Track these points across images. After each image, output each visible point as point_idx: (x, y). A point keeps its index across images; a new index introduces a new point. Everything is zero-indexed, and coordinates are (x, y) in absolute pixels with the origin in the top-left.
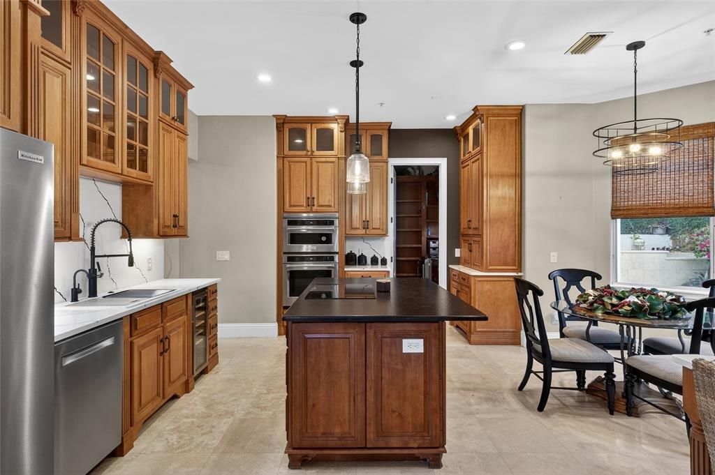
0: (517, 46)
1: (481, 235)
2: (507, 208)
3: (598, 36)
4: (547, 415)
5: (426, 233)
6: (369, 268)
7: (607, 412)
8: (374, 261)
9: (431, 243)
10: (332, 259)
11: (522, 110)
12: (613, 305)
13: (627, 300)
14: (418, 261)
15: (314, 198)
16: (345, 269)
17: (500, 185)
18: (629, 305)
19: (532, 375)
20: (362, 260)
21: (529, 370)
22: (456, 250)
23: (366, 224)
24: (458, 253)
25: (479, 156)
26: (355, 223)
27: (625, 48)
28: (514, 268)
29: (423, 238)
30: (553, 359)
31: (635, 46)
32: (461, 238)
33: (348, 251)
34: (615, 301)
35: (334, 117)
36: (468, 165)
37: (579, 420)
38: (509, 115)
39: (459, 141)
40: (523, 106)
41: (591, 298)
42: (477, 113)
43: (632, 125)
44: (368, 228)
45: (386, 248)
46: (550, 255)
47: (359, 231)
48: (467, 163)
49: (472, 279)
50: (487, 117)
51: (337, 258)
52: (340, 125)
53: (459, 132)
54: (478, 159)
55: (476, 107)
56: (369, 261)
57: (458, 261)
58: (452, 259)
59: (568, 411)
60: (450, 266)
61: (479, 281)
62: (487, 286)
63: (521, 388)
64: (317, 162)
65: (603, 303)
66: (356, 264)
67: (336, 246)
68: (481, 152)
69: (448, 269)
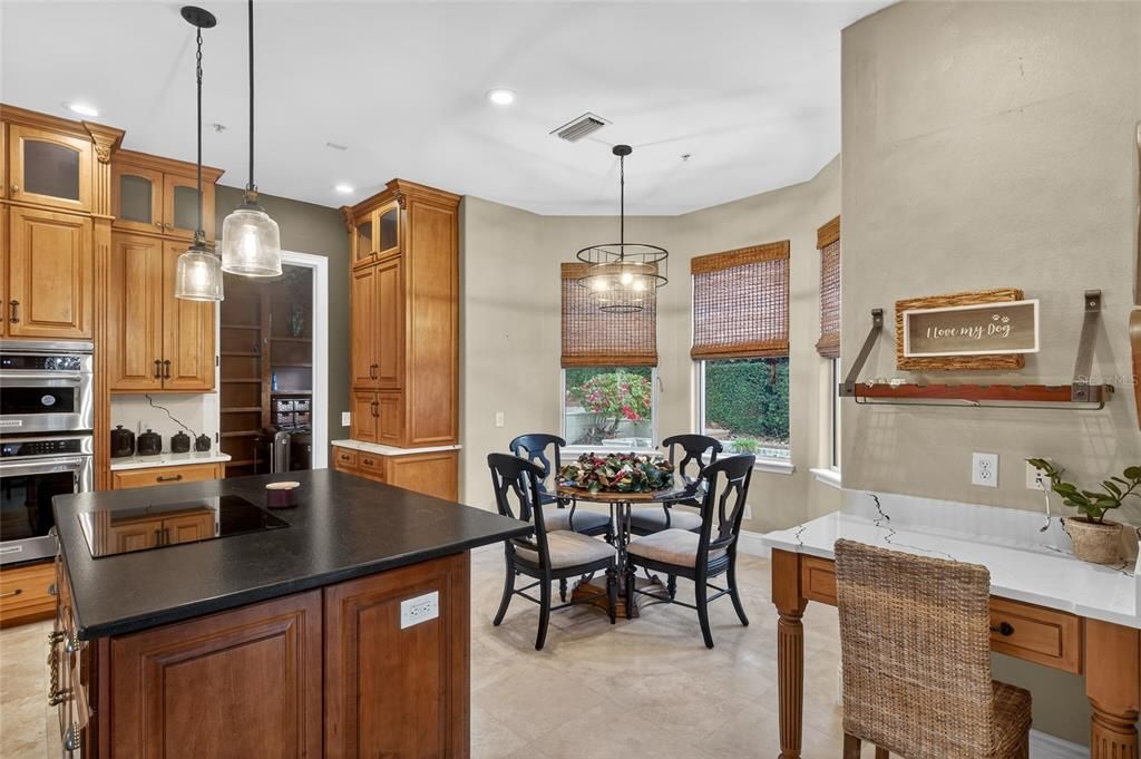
0: (502, 98)
1: (401, 390)
2: (439, 347)
3: (598, 122)
4: (550, 653)
5: (269, 386)
6: (167, 460)
7: (607, 621)
8: (180, 444)
9: (280, 403)
10: (74, 447)
11: (459, 202)
12: (610, 480)
13: (623, 470)
14: (255, 436)
15: (15, 304)
16: (113, 467)
17: (430, 312)
18: (627, 477)
19: (515, 596)
20: (149, 444)
21: (509, 591)
22: (344, 414)
23: (162, 369)
24: (346, 419)
25: (397, 261)
26: (134, 365)
27: (611, 151)
28: (449, 438)
29: (263, 396)
30: (553, 567)
31: (622, 151)
32: (353, 395)
33: (114, 427)
34: (610, 473)
35: (83, 123)
36: (370, 274)
37: (587, 646)
38: (442, 206)
39: (349, 232)
40: (462, 197)
41: (581, 472)
42: (393, 189)
43: (618, 250)
44: (168, 377)
45: (206, 416)
46: (495, 417)
47: (145, 382)
48: (367, 271)
49: (389, 462)
50: (412, 202)
51: (87, 443)
52: (99, 147)
53: (349, 216)
54: (395, 266)
55: (396, 180)
56: (166, 444)
57: (346, 433)
58: (336, 431)
59: (569, 636)
60: (333, 442)
61: (399, 464)
62: (411, 471)
63: (497, 622)
64: (27, 218)
65: (597, 478)
66: (130, 454)
67: (83, 419)
68: (400, 255)
69: (330, 447)
